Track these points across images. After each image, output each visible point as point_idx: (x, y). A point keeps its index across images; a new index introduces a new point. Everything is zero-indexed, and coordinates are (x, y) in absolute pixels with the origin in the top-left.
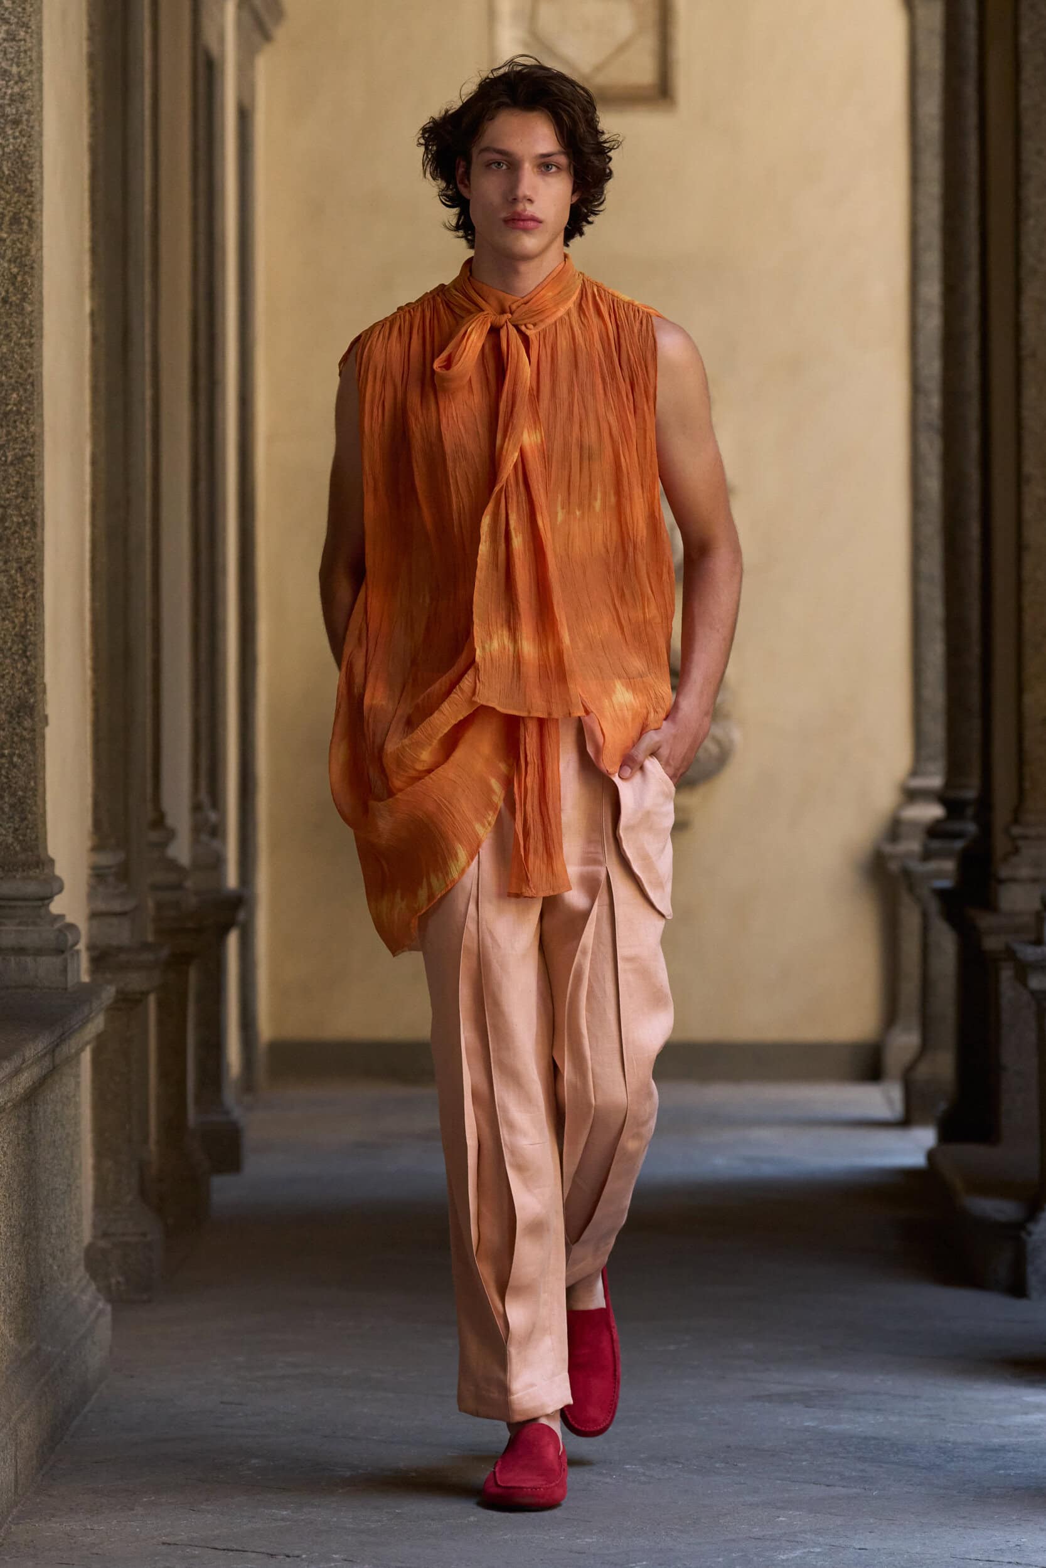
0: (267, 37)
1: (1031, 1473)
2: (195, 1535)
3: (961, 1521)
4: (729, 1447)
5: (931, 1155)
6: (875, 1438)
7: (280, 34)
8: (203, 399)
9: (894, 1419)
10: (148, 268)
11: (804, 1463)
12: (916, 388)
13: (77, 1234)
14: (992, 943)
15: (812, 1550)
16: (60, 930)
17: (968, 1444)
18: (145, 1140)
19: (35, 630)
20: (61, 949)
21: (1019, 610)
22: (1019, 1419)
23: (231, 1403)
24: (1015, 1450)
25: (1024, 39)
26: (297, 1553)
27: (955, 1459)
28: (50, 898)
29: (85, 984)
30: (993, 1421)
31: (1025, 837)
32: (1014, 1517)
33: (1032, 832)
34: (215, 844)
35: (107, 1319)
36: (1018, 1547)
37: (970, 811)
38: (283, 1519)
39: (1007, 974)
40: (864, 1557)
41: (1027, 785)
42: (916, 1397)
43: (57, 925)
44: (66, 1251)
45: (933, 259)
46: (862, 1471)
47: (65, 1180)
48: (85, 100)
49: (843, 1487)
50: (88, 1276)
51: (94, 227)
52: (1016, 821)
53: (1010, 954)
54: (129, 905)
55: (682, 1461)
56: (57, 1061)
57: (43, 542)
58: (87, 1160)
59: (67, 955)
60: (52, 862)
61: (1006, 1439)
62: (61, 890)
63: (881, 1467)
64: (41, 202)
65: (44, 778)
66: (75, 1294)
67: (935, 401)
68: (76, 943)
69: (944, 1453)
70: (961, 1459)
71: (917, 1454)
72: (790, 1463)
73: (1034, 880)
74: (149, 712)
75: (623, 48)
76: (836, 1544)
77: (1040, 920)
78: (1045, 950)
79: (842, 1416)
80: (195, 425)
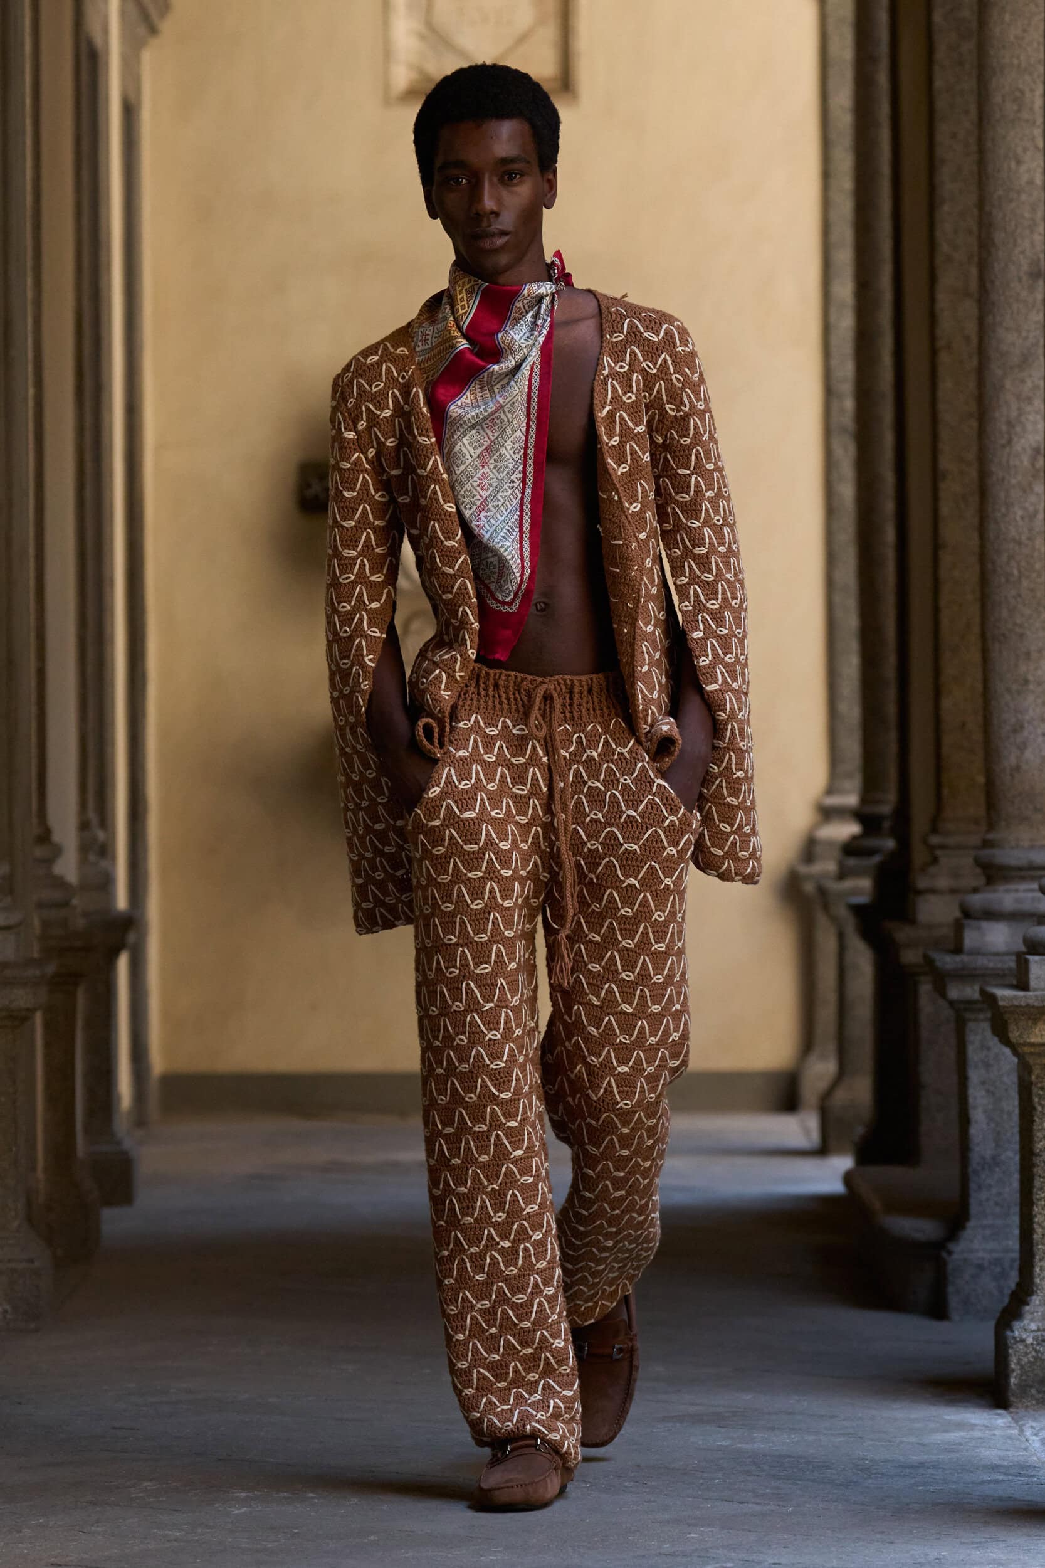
0: (153, 30)
2: (85, 1556)
3: (878, 1536)
4: (639, 1466)
5: (848, 1178)
6: (789, 1457)
7: (167, 26)
8: (88, 403)
9: (811, 1438)
10: (29, 263)
11: (716, 1481)
12: (829, 391)
14: (910, 957)
17: (886, 1461)
18: (33, 1169)
21: (936, 610)
22: (938, 1437)
24: (934, 1467)
25: (937, 17)
27: (872, 1476)
30: (913, 1439)
31: (943, 847)
32: (933, 1532)
33: (951, 841)
34: (104, 864)
36: (937, 1561)
37: (887, 826)
38: (176, 1540)
39: (925, 988)
41: (945, 791)
42: (834, 1417)
45: (845, 257)
46: (777, 1488)
49: (757, 1504)
52: (934, 829)
53: (928, 966)
54: (14, 918)
55: (591, 1480)
61: (926, 1457)
63: (796, 1484)
67: (849, 404)
69: (861, 1470)
70: (879, 1476)
71: (834, 1472)
72: (701, 1481)
73: (953, 891)
74: (34, 725)
75: (522, 39)
76: (751, 1559)
77: (958, 928)
78: (965, 958)
79: (757, 1435)
80: (80, 428)
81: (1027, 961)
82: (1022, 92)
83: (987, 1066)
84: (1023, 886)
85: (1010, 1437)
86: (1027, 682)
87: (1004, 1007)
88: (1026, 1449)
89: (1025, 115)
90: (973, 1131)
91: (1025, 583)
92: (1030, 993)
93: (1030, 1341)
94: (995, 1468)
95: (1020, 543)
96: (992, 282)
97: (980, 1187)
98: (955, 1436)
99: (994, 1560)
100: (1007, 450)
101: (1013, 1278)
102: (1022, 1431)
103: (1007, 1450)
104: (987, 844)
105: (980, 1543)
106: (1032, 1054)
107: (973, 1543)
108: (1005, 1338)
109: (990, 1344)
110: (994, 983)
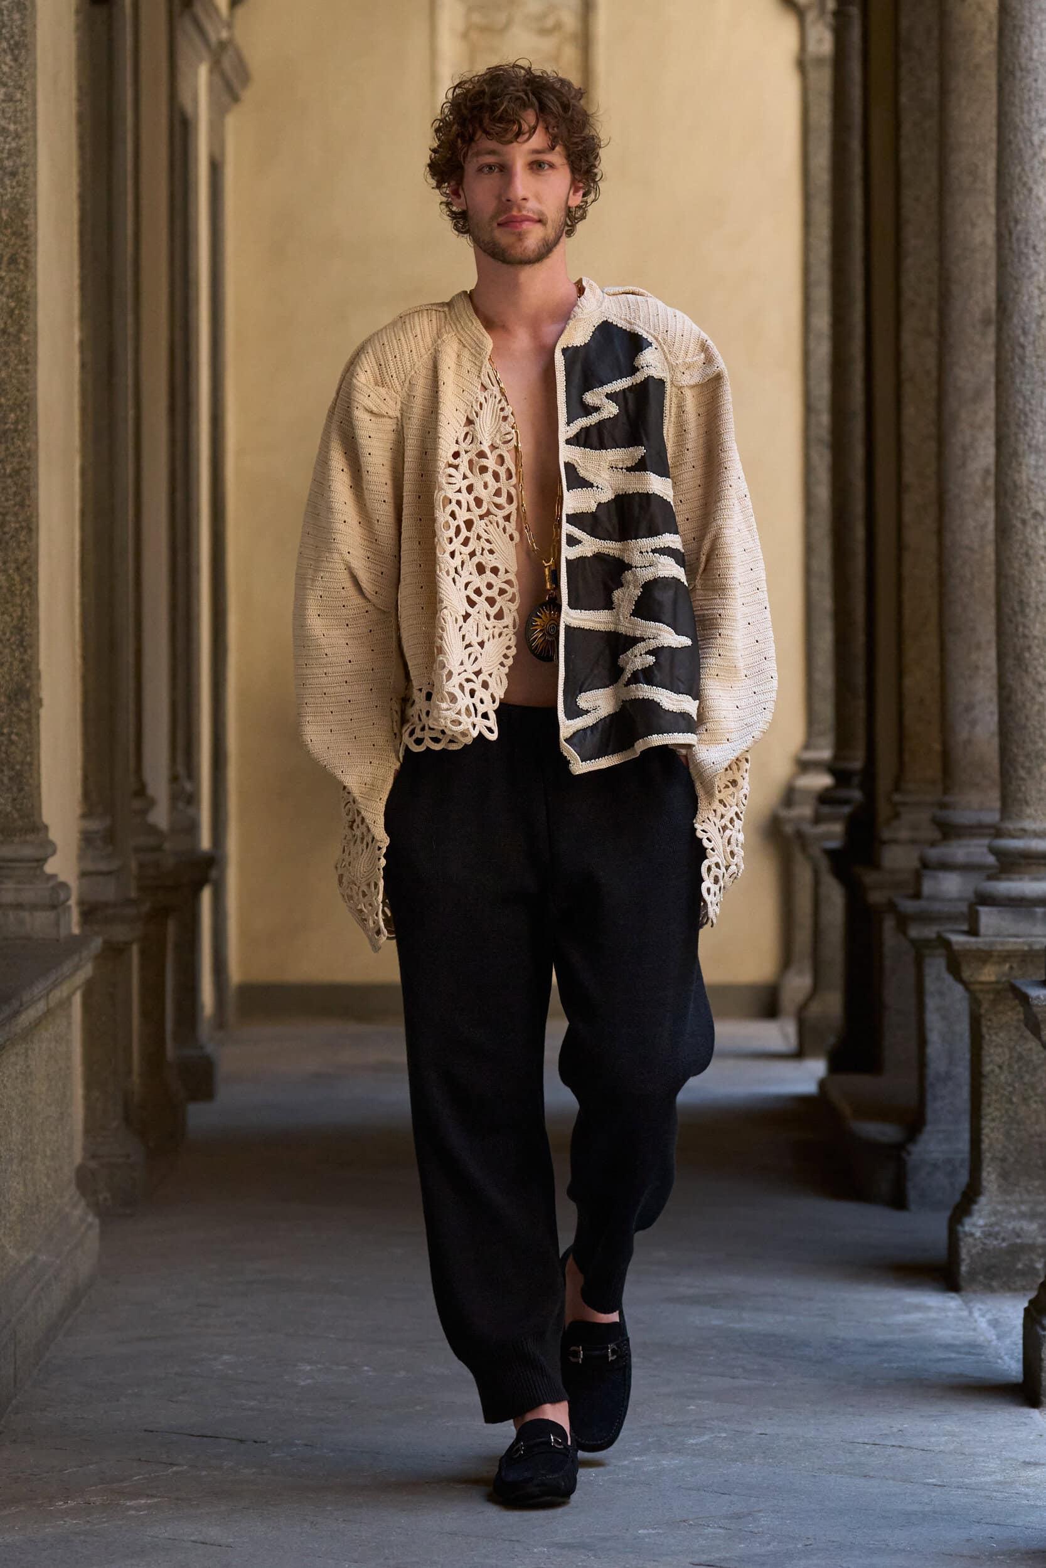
0: (236, 99)
1: (911, 1366)
2: (173, 1423)
3: (850, 1409)
5: (822, 1084)
7: (248, 95)
8: (179, 419)
9: (789, 1318)
10: (130, 302)
11: (712, 1358)
12: (808, 408)
13: (69, 1156)
14: (876, 897)
15: (719, 1435)
16: (53, 888)
17: (856, 1340)
18: (130, 1072)
20: (56, 906)
21: (900, 604)
22: (900, 1318)
24: (897, 1346)
25: (904, 99)
26: (263, 1438)
27: (844, 1354)
28: (44, 860)
29: (75, 935)
30: (878, 1320)
31: (904, 804)
32: (896, 1405)
33: (910, 799)
34: (191, 810)
35: (95, 1232)
36: (900, 1432)
37: (856, 780)
38: (251, 1409)
39: (889, 924)
40: (765, 1441)
41: (907, 756)
42: (810, 1299)
43: (51, 884)
44: (59, 1171)
45: (823, 294)
46: (764, 1365)
47: (59, 1109)
48: (75, 155)
49: (746, 1379)
50: (78, 1193)
51: (82, 266)
52: (897, 787)
53: (892, 906)
54: (114, 865)
56: (52, 1004)
57: (37, 545)
58: (78, 1090)
59: (60, 910)
60: (46, 827)
62: (54, 853)
63: (779, 1361)
64: (36, 244)
65: (39, 753)
66: (67, 1209)
67: (825, 419)
68: (68, 900)
69: (835, 1348)
70: (850, 1353)
71: (811, 1349)
72: (699, 1358)
73: (913, 842)
74: (132, 695)
76: (740, 1429)
77: (918, 877)
78: (924, 903)
79: (745, 1315)
80: (172, 441)
81: (977, 912)
82: (976, 166)
83: (942, 994)
84: (975, 842)
85: (961, 1319)
86: (977, 668)
87: (958, 951)
88: (975, 1330)
89: (979, 185)
90: (930, 1050)
91: (977, 584)
92: (980, 940)
93: (978, 1234)
94: (948, 1347)
95: (972, 550)
96: (950, 326)
97: (935, 1098)
98: (916, 1317)
99: (949, 1431)
100: (962, 469)
101: (963, 1178)
102: (971, 1313)
103: (959, 1331)
104: (943, 806)
105: (936, 1416)
106: (981, 991)
107: (930, 1416)
108: (957, 1233)
109: (944, 1234)
110: (948, 927)
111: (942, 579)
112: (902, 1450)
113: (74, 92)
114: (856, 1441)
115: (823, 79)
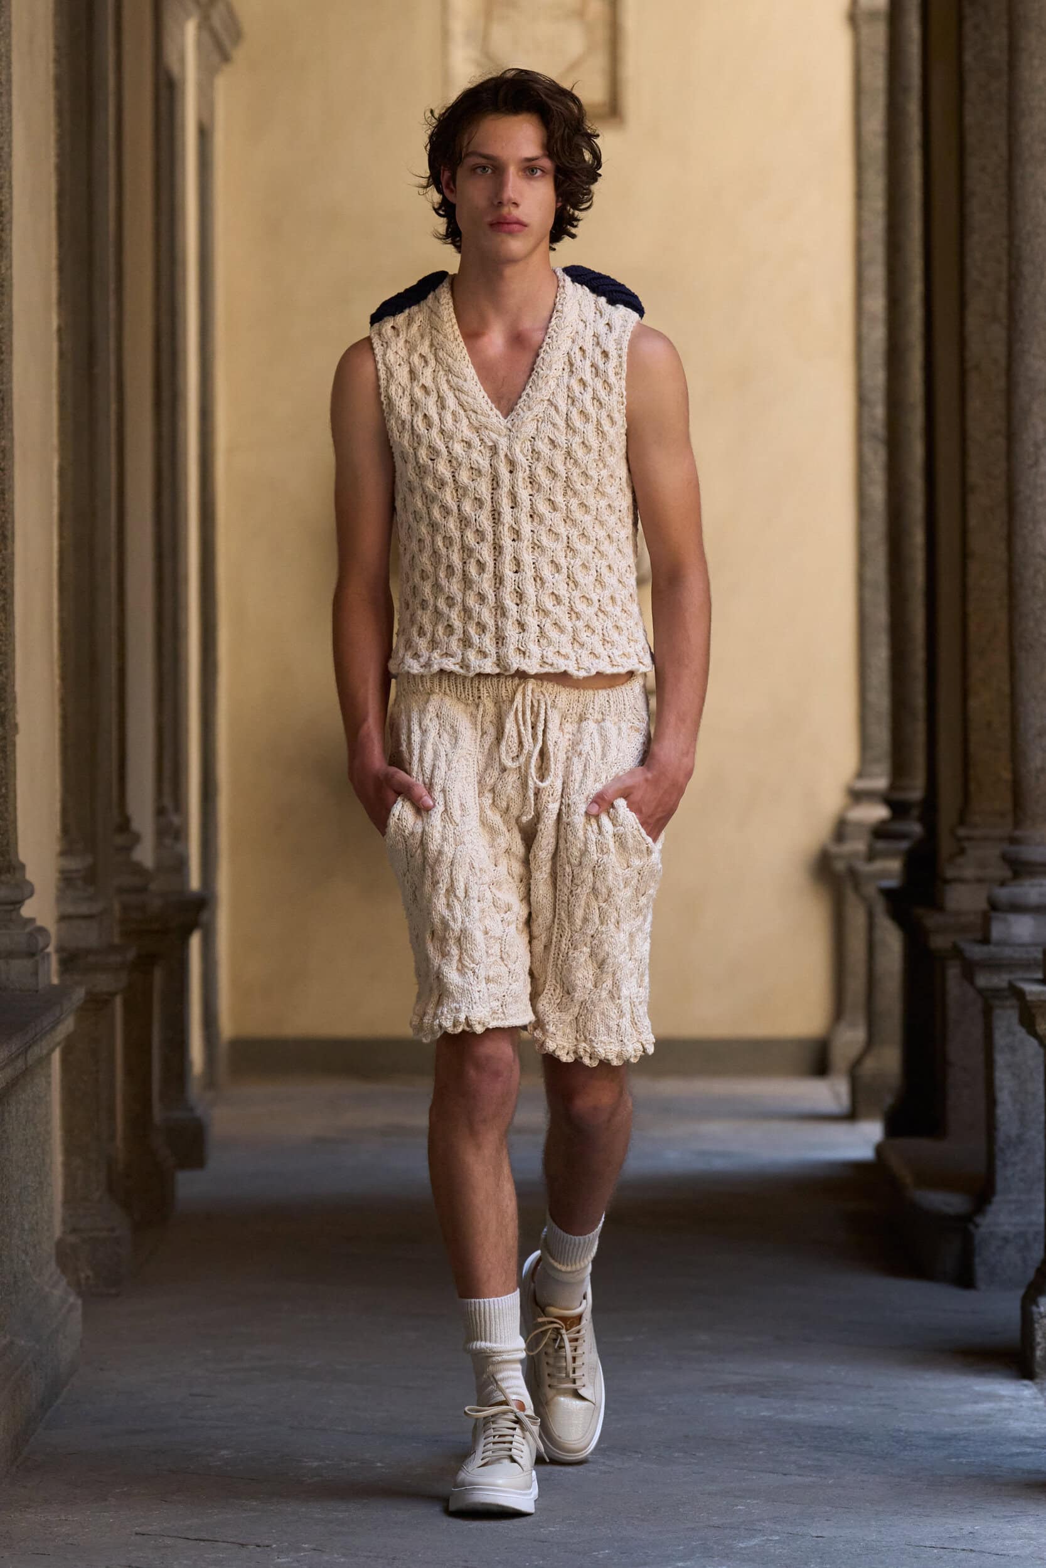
0: (226, 58)
1: (982, 1462)
2: (167, 1525)
3: (916, 1509)
4: (687, 1437)
5: (879, 1149)
6: (830, 1428)
7: (239, 54)
9: (849, 1408)
10: (112, 286)
11: (761, 1452)
12: (862, 400)
13: (48, 1230)
14: (939, 942)
15: (770, 1538)
16: (31, 934)
17: (921, 1432)
18: (112, 1138)
19: (7, 640)
20: (33, 953)
21: (964, 617)
22: (969, 1408)
23: (200, 1395)
24: (966, 1439)
25: (968, 58)
26: (267, 1542)
27: (908, 1448)
28: (20, 903)
29: (55, 986)
30: (944, 1410)
31: (969, 839)
32: (967, 1505)
33: (977, 833)
34: (178, 846)
35: (78, 1314)
36: (971, 1535)
37: (915, 812)
38: (253, 1510)
39: (953, 972)
40: (821, 1545)
41: (973, 787)
42: (869, 1387)
43: (28, 930)
44: (38, 1247)
45: (877, 273)
46: (818, 1460)
47: (38, 1178)
48: (52, 121)
49: (799, 1475)
50: (59, 1271)
51: (61, 244)
52: (962, 822)
53: (957, 952)
54: (96, 908)
55: (642, 1451)
56: (30, 1062)
57: (13, 554)
58: (58, 1158)
59: (38, 958)
60: (23, 867)
61: (958, 1428)
62: (31, 894)
63: (835, 1456)
64: (10, 222)
65: (15, 785)
66: (47, 1289)
67: (880, 412)
68: (47, 946)
69: (897, 1442)
70: (914, 1447)
71: (871, 1443)
72: (747, 1453)
73: (980, 880)
75: (574, 66)
76: (794, 1532)
77: (986, 920)
78: (993, 949)
79: (798, 1405)
80: (158, 438)
83: (1013, 1049)
85: (1036, 1409)
87: (1032, 1002)
90: (1000, 1111)
94: (1023, 1440)
96: (1021, 312)
97: (1005, 1165)
98: (984, 1407)
99: (1025, 1534)
100: (1034, 470)
101: (1037, 1250)
103: (1034, 1422)
104: (1014, 841)
105: (1011, 1517)
107: (1005, 1517)
108: (1031, 1313)
109: (1015, 1314)
110: (1020, 975)
111: (1012, 591)
112: (973, 1554)
113: (52, 52)
114: (921, 1544)
115: (877, 34)
